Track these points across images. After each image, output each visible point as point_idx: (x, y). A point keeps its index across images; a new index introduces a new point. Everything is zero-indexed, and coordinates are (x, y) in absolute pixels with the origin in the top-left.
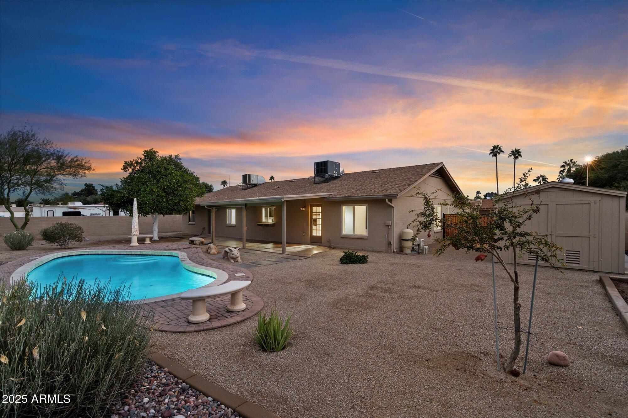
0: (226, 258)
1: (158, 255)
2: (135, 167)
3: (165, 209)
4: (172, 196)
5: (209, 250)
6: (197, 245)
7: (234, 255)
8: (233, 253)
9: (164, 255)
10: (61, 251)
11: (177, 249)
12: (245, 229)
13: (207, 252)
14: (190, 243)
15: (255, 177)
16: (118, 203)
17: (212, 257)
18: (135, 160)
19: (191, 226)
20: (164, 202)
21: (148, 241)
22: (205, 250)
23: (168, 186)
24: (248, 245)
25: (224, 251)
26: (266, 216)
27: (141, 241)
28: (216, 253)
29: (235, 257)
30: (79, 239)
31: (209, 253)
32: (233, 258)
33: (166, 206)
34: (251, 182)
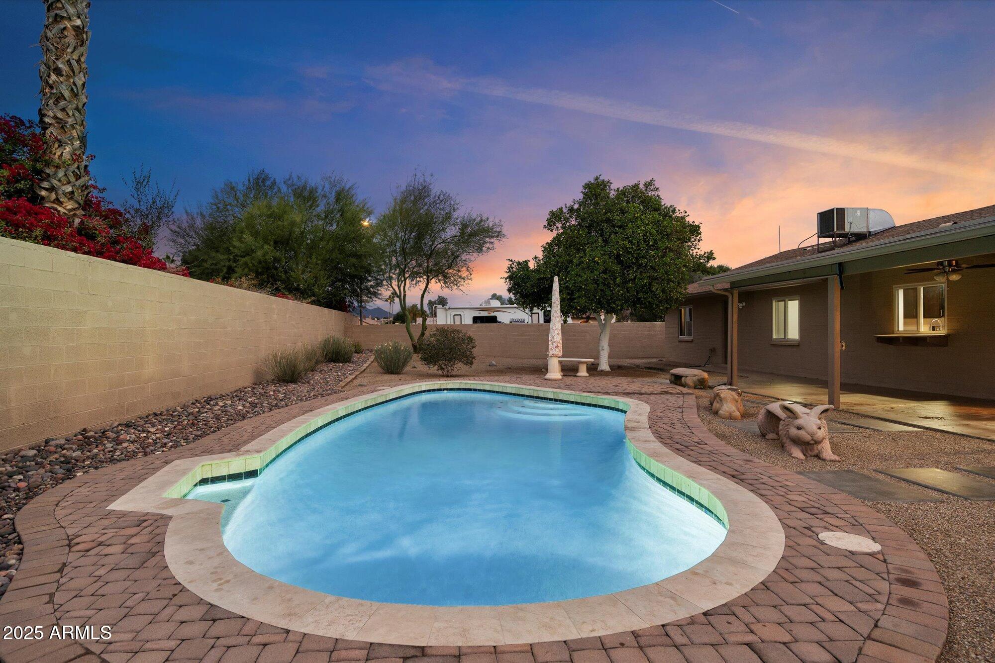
0: (771, 436)
1: (589, 405)
2: (567, 220)
3: (619, 300)
4: (636, 272)
5: (716, 405)
6: (689, 387)
7: (802, 433)
8: (800, 422)
9: (601, 407)
10: (433, 380)
11: (634, 393)
12: (837, 346)
13: (712, 410)
14: (671, 382)
15: (859, 213)
16: (534, 291)
17: (722, 427)
18: (568, 206)
19: (683, 344)
20: (619, 286)
21: (583, 372)
22: (705, 402)
23: (627, 248)
24: (847, 399)
25: (763, 412)
26: (911, 314)
27: (569, 370)
28: (738, 414)
29: (808, 438)
30: (468, 359)
31: (716, 413)
32: (797, 442)
33: (622, 295)
34: (847, 229)
